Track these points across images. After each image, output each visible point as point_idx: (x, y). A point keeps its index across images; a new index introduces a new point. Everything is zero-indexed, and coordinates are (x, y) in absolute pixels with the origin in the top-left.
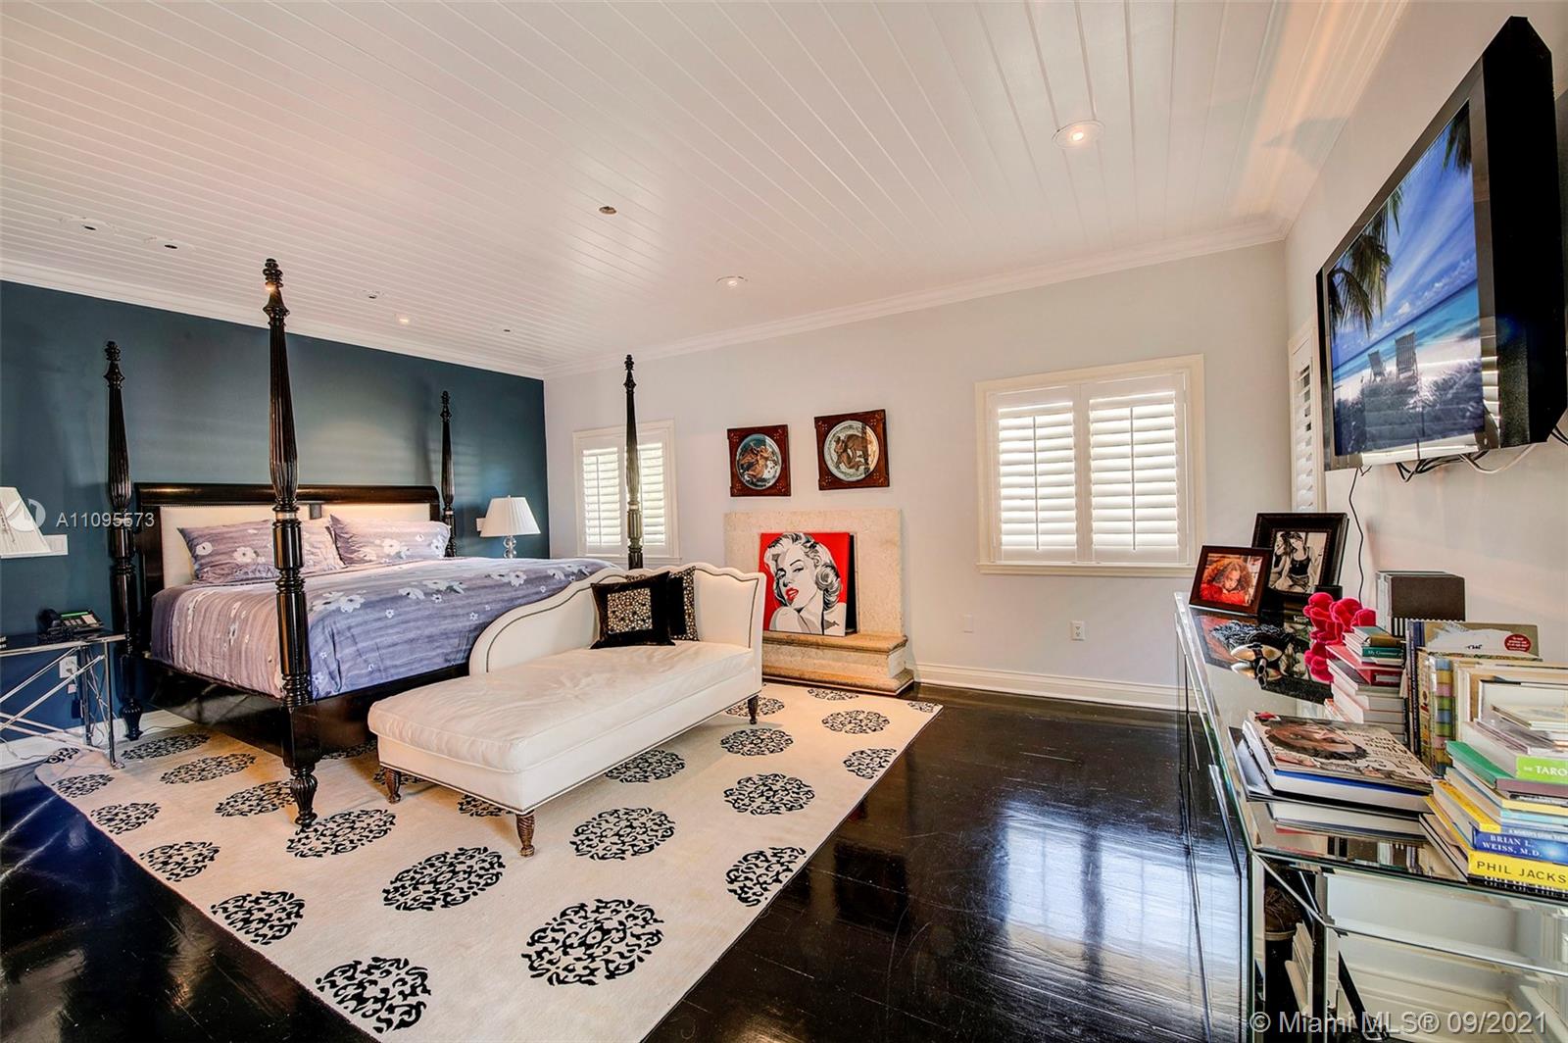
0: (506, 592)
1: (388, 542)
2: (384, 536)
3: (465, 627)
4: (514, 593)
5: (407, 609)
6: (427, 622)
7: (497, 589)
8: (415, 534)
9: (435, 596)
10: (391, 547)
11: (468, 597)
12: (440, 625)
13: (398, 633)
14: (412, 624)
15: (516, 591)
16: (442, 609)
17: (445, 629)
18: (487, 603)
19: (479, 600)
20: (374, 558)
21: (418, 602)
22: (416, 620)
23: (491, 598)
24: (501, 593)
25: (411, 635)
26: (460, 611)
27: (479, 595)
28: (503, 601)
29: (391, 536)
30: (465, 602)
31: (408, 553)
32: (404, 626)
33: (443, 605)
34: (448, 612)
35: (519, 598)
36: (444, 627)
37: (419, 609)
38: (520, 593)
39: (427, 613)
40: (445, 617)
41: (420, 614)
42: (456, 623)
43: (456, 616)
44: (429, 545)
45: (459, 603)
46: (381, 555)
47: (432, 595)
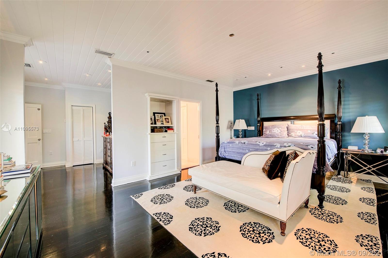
0: (257, 147)
1: (299, 131)
2: (297, 130)
3: (245, 153)
4: (259, 148)
5: (234, 145)
6: (237, 149)
7: (255, 145)
8: (308, 130)
9: (240, 144)
10: (299, 133)
11: (246, 146)
12: (240, 150)
13: (231, 149)
14: (234, 148)
15: (260, 147)
16: (241, 147)
17: (241, 152)
18: (251, 148)
19: (249, 147)
20: (294, 136)
21: (236, 144)
22: (235, 148)
23: (252, 147)
24: (255, 146)
25: (234, 151)
26: (244, 148)
27: (250, 146)
28: (255, 149)
29: (300, 130)
30: (245, 147)
31: (304, 135)
32: (233, 148)
33: (241, 146)
34: (242, 148)
35: (260, 149)
36: (240, 151)
37: (236, 146)
38: (261, 148)
39: (237, 147)
40: (241, 149)
41: (236, 147)
42: (243, 151)
43: (244, 149)
44: (313, 133)
45: (244, 146)
46: (296, 135)
47: (239, 143)
